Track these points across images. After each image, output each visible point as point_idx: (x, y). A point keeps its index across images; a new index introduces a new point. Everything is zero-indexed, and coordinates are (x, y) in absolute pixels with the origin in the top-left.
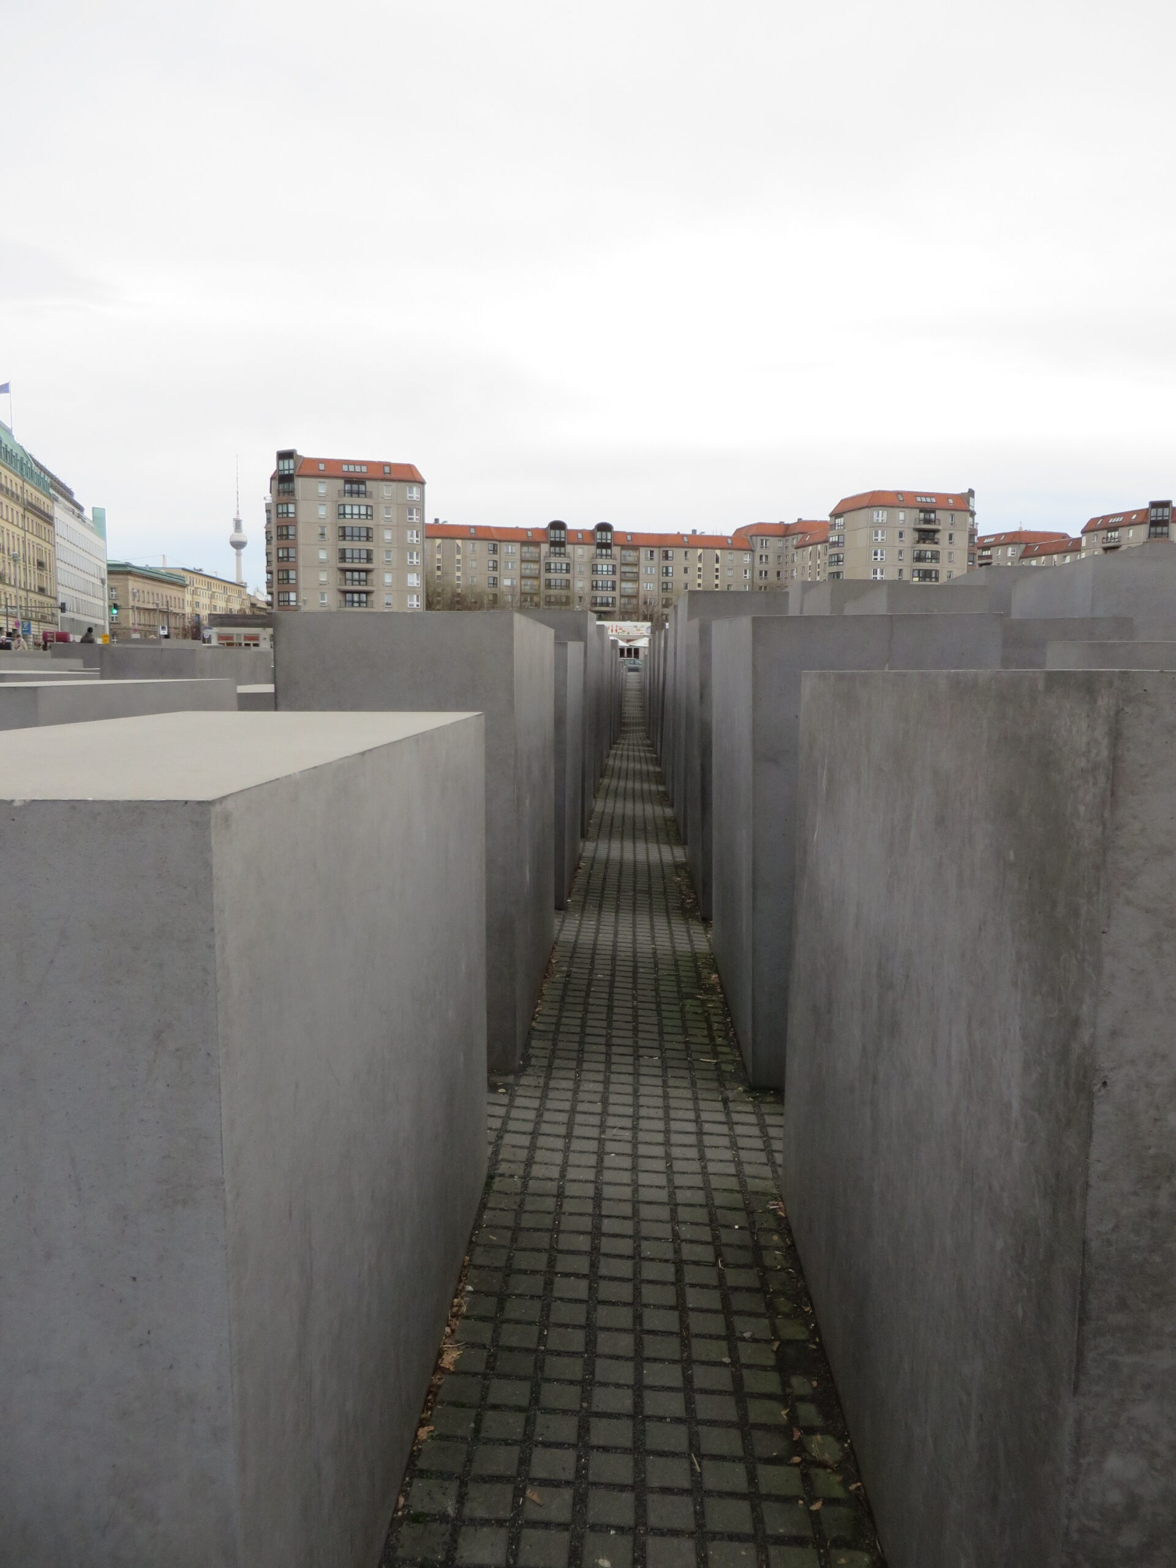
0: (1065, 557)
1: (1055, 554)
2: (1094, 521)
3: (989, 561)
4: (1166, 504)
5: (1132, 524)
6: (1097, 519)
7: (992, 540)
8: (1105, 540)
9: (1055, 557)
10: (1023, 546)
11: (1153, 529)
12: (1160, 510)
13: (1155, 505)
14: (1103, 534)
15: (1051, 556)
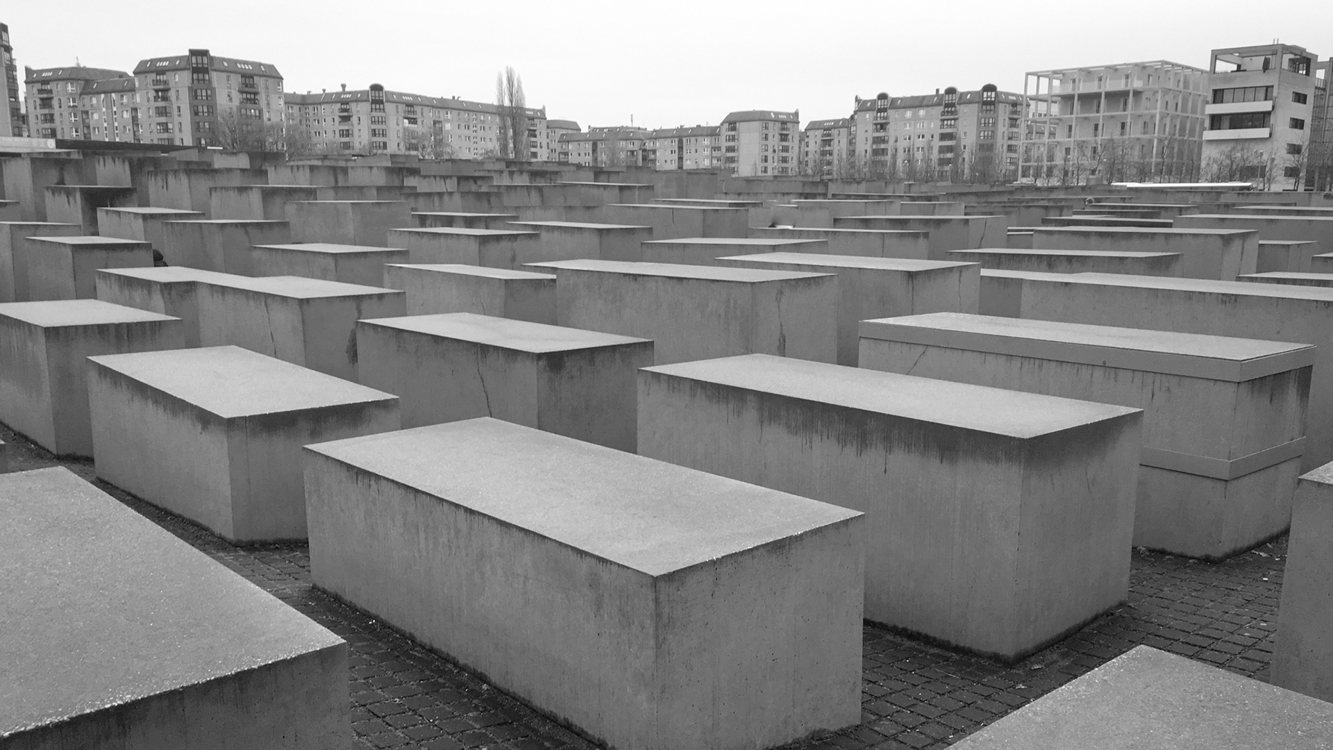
0: (122, 96)
1: (114, 92)
2: (143, 63)
3: (50, 96)
4: (204, 53)
5: (176, 70)
6: (146, 62)
7: (51, 74)
8: (155, 83)
9: (113, 95)
10: (83, 82)
11: (195, 76)
12: (199, 58)
13: (194, 53)
14: (153, 76)
15: (109, 95)
